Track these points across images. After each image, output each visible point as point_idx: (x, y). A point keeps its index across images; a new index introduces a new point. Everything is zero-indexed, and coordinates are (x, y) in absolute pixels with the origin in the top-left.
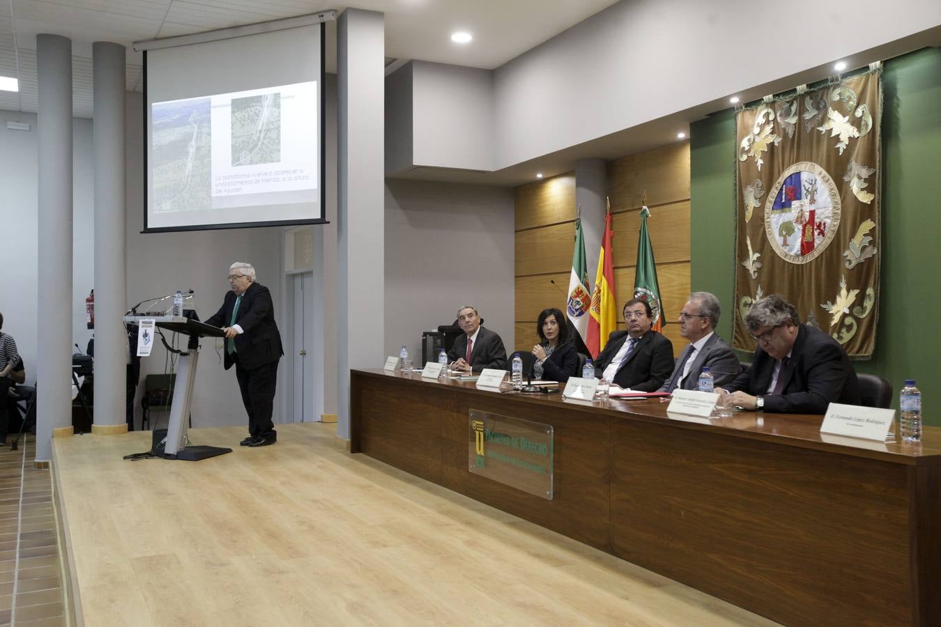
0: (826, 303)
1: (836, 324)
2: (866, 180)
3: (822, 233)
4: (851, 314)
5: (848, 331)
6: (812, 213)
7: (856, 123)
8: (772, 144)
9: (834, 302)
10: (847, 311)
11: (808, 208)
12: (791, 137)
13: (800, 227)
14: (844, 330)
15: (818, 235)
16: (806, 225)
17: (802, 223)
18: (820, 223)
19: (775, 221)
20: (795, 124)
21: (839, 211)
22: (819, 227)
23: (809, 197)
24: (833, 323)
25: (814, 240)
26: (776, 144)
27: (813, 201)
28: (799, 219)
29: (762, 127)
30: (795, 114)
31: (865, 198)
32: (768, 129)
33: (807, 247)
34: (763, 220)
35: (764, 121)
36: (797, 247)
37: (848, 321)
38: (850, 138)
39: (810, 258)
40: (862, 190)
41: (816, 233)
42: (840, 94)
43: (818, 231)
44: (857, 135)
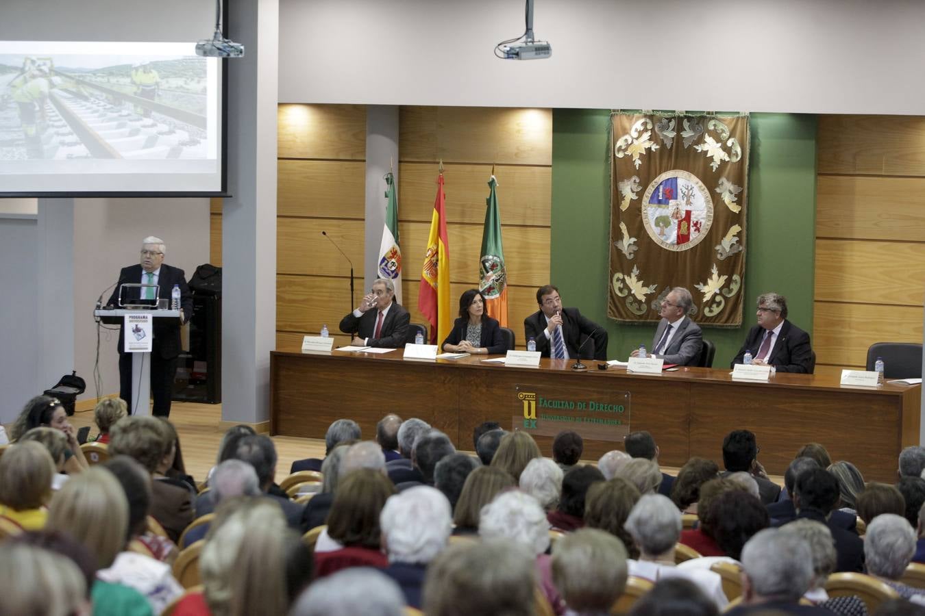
0: (699, 284)
1: (708, 301)
2: (736, 196)
3: (698, 230)
4: (721, 294)
5: (718, 306)
6: (688, 213)
7: (727, 150)
8: (650, 148)
9: (705, 283)
10: (718, 292)
11: (684, 208)
12: (669, 148)
13: (676, 221)
14: (714, 306)
15: (695, 231)
16: (682, 221)
17: (677, 218)
18: (697, 222)
19: (651, 213)
20: (673, 138)
21: (712, 215)
22: (696, 224)
23: (685, 199)
24: (705, 300)
25: (689, 233)
26: (653, 149)
27: (689, 203)
28: (676, 214)
29: (640, 133)
30: (673, 130)
31: (735, 209)
32: (646, 135)
33: (682, 239)
34: (641, 212)
35: (642, 128)
36: (673, 237)
37: (718, 299)
38: (721, 160)
39: (684, 247)
40: (733, 202)
41: (692, 229)
42: (715, 125)
43: (695, 228)
44: (727, 159)
